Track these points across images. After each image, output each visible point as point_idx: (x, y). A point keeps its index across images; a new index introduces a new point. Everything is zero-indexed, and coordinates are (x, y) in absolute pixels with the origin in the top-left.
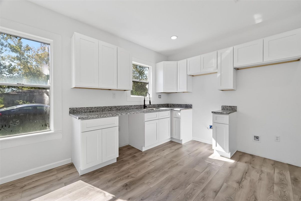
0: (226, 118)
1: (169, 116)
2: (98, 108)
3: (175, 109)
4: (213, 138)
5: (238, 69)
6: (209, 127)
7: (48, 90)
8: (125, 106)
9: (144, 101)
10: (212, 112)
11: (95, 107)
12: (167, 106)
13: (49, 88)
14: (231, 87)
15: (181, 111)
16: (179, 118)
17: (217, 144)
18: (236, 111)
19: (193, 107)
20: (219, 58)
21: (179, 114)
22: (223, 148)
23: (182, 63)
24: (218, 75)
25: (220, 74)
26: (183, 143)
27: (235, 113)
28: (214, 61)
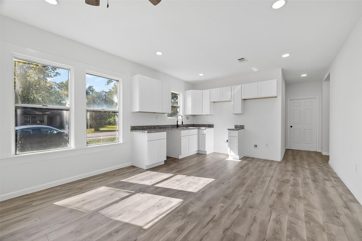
0: (236, 133)
1: (197, 134)
2: (147, 126)
3: (201, 128)
4: (228, 147)
5: (245, 100)
6: (226, 141)
7: (117, 114)
8: (164, 125)
9: (177, 121)
10: (228, 129)
11: (146, 126)
12: (193, 126)
13: (118, 112)
14: (240, 112)
15: (206, 129)
16: (204, 135)
17: (231, 151)
18: (244, 128)
19: (214, 126)
20: (233, 92)
21: (205, 131)
22: (235, 153)
23: (206, 92)
24: (232, 103)
25: (233, 103)
26: (207, 153)
27: (243, 130)
28: (229, 93)
